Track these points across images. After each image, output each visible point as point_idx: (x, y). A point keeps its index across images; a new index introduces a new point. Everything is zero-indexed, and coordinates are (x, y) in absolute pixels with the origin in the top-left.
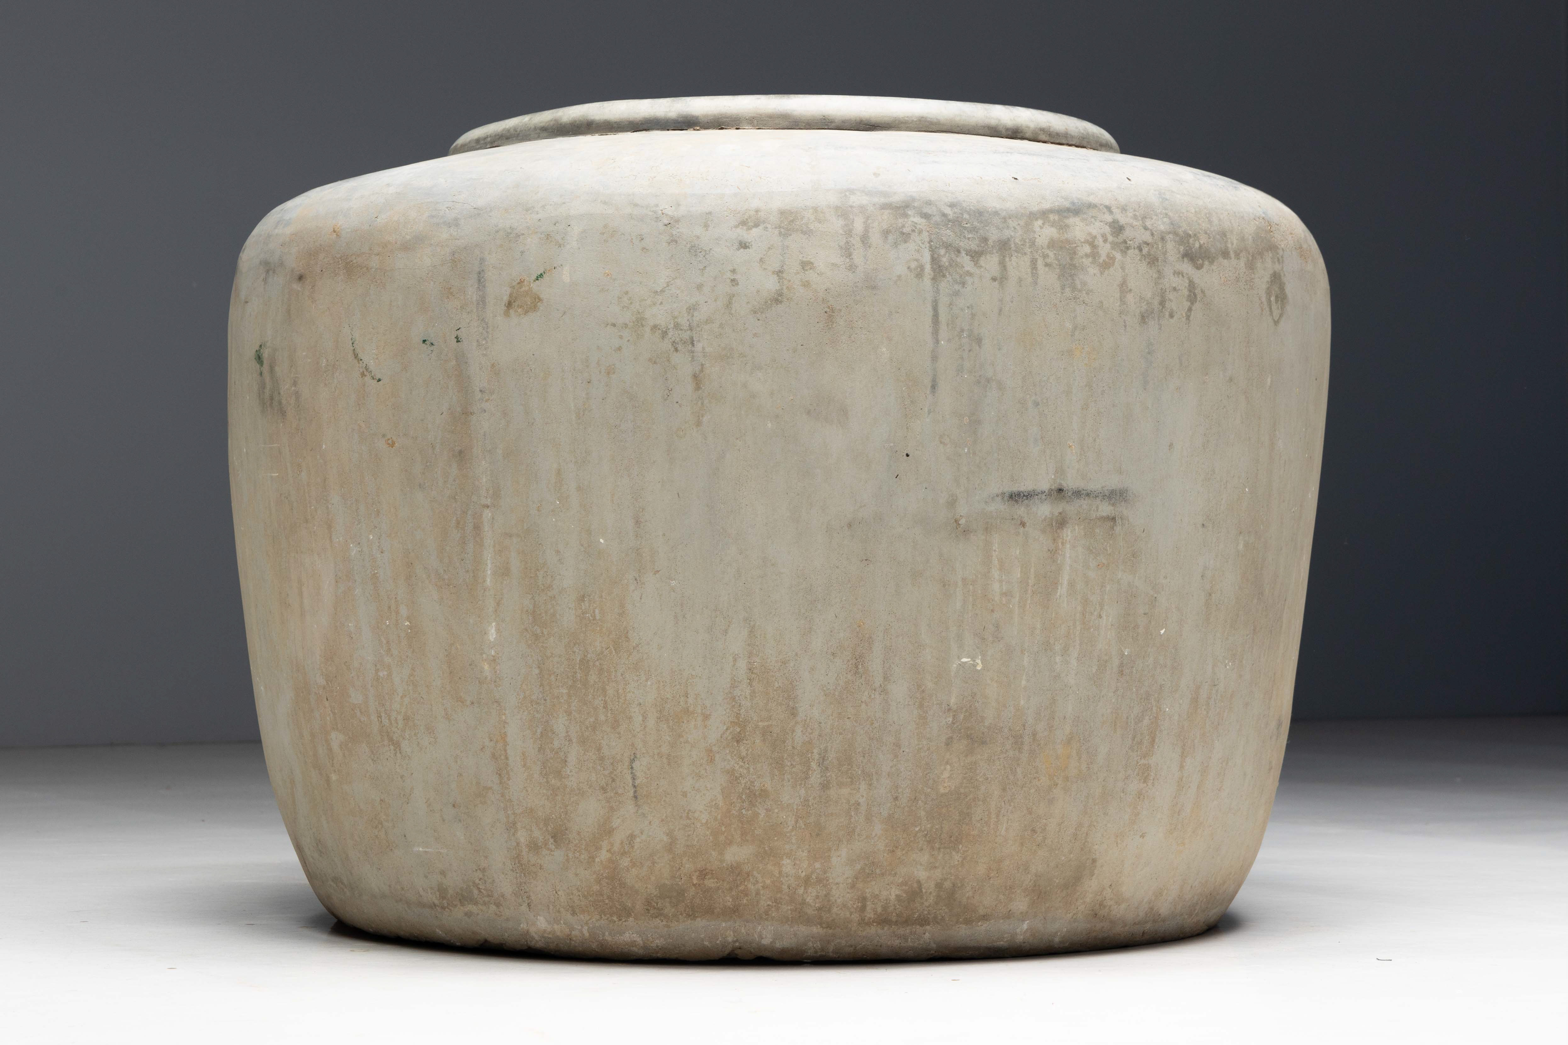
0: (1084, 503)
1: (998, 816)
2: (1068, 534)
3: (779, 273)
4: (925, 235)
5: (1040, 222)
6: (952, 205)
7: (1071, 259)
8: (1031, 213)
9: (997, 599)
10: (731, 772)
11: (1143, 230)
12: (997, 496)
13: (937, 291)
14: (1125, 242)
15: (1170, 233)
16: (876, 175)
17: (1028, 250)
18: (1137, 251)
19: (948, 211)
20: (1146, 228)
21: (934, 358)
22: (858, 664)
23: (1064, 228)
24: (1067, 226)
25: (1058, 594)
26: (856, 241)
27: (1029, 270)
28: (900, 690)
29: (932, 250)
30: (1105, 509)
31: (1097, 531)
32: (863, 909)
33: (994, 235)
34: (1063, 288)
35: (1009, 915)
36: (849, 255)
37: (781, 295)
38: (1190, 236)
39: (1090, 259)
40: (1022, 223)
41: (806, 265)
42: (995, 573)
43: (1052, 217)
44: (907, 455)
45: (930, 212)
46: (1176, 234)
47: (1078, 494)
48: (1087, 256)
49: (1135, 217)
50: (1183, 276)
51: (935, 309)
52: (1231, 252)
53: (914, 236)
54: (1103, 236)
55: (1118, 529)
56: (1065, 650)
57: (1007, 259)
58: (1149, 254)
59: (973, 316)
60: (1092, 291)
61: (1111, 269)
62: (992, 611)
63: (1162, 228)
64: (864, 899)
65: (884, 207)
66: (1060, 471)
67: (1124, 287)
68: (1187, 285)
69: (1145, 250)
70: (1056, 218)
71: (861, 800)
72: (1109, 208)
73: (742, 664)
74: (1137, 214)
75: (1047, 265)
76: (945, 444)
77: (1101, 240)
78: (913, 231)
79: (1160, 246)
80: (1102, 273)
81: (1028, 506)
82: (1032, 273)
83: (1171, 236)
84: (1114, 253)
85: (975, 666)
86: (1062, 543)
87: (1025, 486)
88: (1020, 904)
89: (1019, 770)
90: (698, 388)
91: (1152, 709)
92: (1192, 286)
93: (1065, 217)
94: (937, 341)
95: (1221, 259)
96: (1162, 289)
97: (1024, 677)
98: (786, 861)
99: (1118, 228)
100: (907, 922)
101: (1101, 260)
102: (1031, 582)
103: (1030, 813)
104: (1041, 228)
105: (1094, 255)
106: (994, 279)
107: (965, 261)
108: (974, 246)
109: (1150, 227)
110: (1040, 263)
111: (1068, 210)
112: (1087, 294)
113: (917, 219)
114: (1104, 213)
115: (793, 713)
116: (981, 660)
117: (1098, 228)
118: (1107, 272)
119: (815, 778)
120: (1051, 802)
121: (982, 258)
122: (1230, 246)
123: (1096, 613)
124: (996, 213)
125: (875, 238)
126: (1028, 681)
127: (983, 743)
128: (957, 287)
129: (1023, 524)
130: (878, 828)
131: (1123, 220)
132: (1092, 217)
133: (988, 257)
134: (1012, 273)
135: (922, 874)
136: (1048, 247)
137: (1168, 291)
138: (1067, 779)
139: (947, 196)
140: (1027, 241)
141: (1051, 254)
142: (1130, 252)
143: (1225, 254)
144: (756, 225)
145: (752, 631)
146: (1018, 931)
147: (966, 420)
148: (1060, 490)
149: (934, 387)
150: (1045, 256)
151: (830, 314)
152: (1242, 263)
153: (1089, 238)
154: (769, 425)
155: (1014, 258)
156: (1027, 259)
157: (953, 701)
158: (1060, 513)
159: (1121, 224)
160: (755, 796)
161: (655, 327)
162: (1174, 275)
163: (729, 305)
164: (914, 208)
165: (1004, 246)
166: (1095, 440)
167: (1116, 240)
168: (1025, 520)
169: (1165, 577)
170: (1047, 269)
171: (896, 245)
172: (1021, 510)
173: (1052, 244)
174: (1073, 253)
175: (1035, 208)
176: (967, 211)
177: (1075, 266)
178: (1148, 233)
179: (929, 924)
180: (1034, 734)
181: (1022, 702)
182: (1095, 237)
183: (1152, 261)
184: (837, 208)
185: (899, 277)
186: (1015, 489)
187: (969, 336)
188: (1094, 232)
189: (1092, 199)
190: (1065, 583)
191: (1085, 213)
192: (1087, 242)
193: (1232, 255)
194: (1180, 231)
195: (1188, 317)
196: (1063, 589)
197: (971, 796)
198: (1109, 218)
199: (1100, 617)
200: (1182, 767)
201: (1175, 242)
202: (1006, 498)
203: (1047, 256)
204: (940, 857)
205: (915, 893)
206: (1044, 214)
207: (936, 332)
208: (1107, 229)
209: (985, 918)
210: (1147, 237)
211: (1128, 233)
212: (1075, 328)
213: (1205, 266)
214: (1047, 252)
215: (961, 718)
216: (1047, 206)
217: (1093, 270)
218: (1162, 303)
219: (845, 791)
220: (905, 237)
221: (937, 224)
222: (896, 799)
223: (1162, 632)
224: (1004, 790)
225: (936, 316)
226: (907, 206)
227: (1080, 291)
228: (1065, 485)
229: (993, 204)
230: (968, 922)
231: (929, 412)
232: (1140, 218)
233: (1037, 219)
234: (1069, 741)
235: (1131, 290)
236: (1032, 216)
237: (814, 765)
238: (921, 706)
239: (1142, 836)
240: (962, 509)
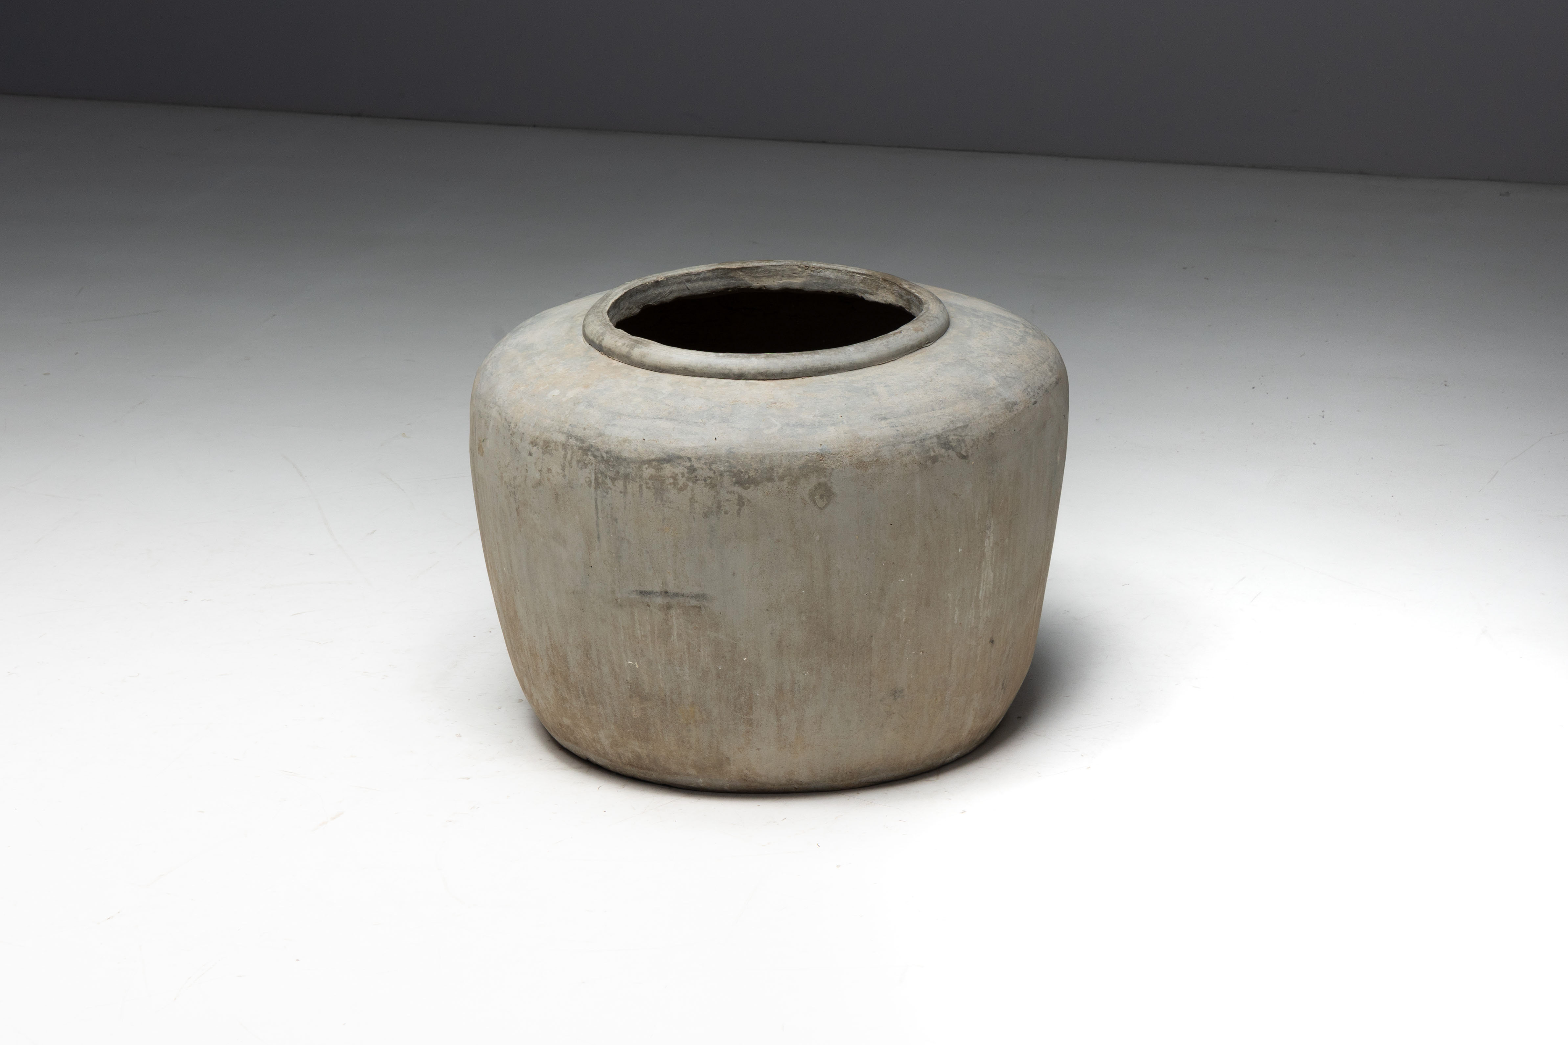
0: (681, 599)
1: (662, 732)
2: (673, 612)
3: (540, 471)
4: (594, 465)
5: (647, 466)
6: (607, 453)
7: (662, 486)
8: (643, 461)
9: (640, 638)
10: (554, 686)
11: (708, 471)
12: (634, 591)
13: (597, 495)
14: (696, 477)
15: (726, 471)
16: (585, 429)
17: (638, 480)
18: (703, 482)
19: (605, 455)
20: (711, 469)
21: (597, 525)
22: (587, 653)
23: (659, 469)
24: (662, 468)
25: (672, 639)
26: (567, 463)
27: (638, 490)
28: (606, 669)
29: (596, 474)
30: (694, 602)
31: (690, 612)
32: (620, 758)
33: (622, 471)
34: (656, 499)
35: (688, 775)
36: (564, 470)
37: (541, 482)
38: (742, 472)
39: (672, 486)
40: (637, 466)
41: (549, 470)
42: (638, 627)
43: (654, 463)
44: (591, 567)
45: (597, 454)
46: (731, 471)
47: (676, 595)
48: (670, 484)
49: (705, 464)
50: (734, 494)
51: (596, 503)
52: (776, 478)
53: (589, 466)
54: (682, 474)
55: (703, 612)
56: (681, 665)
57: (627, 483)
58: (711, 483)
59: (612, 509)
60: (672, 501)
61: (685, 491)
62: (639, 643)
63: (722, 469)
64: (619, 754)
65: (581, 448)
66: (665, 583)
67: (692, 500)
68: (737, 498)
69: (709, 481)
70: (656, 464)
71: (602, 713)
72: (689, 459)
73: (548, 641)
74: (707, 461)
75: (648, 488)
76: (607, 565)
77: (680, 476)
78: (589, 463)
79: (719, 479)
80: (679, 493)
81: (650, 598)
82: (639, 491)
83: (728, 473)
84: (688, 482)
85: (635, 666)
86: (671, 616)
87: (649, 588)
88: (693, 772)
89: (667, 714)
90: (518, 516)
91: (746, 694)
92: (740, 498)
93: (662, 464)
94: (598, 518)
95: (765, 483)
96: (718, 501)
97: (660, 674)
98: (583, 730)
99: (692, 469)
100: (641, 768)
101: (679, 487)
102: (656, 632)
103: (679, 734)
104: (647, 469)
105: (675, 484)
106: (621, 492)
107: (608, 481)
108: (612, 475)
109: (714, 469)
110: (644, 486)
111: (664, 460)
112: (670, 503)
113: (591, 458)
114: (686, 462)
115: (569, 669)
116: (637, 664)
117: (680, 470)
118: (682, 492)
119: (582, 698)
120: (689, 731)
121: (616, 482)
122: (775, 474)
123: (696, 649)
124: (625, 459)
125: (574, 463)
126: (663, 676)
127: (647, 700)
128: (604, 494)
129: (649, 606)
130: (612, 727)
131: (696, 465)
132: (678, 464)
133: (619, 481)
134: (630, 490)
135: (639, 750)
136: (649, 479)
137: (722, 501)
138: (696, 721)
139: (606, 447)
140: (638, 475)
141: (650, 483)
142: (698, 482)
143: (770, 479)
144: (535, 446)
145: (549, 628)
146: (698, 782)
147: (614, 555)
148: (666, 592)
149: (598, 538)
150: (647, 484)
151: (557, 496)
152: (785, 483)
153: (673, 475)
154: (542, 540)
155: (631, 484)
156: (637, 484)
157: (628, 679)
158: (668, 603)
159: (695, 467)
160: (564, 700)
161: (505, 482)
162: (727, 493)
163: (525, 480)
164: (591, 451)
165: (626, 477)
166: (683, 571)
167: (690, 476)
168: (650, 604)
169: (742, 635)
170: (647, 490)
171: (581, 469)
172: (647, 599)
173: (651, 477)
174: (663, 482)
175: (646, 458)
176: (612, 456)
177: (663, 489)
178: (712, 471)
179: (652, 771)
180: (672, 700)
181: (662, 685)
182: (677, 474)
183: (713, 486)
184: (563, 444)
185: (582, 484)
186: (642, 589)
187: (611, 517)
188: (677, 472)
189: (681, 454)
190: (675, 635)
191: (674, 462)
192: (671, 477)
193: (776, 479)
194: (735, 470)
195: (739, 514)
196: (674, 637)
197: (647, 722)
198: (688, 464)
199: (700, 651)
200: (778, 720)
201: (730, 476)
202: (638, 593)
203: (648, 483)
204: (643, 744)
205: (639, 757)
206: (650, 462)
207: (597, 513)
208: (686, 470)
209: (676, 773)
210: (711, 474)
211: (699, 472)
212: (665, 519)
213: (751, 488)
214: (648, 481)
215: (634, 686)
216: (653, 457)
217: (674, 491)
218: (719, 507)
219: (595, 707)
220: (585, 465)
221: (599, 461)
222: (615, 716)
223: (745, 659)
224: (662, 722)
225: (596, 506)
226: (589, 450)
227: (666, 501)
228: (668, 590)
229: (626, 454)
230: (669, 774)
231: (598, 549)
232: (708, 464)
233: (645, 465)
234: (692, 705)
235: (697, 502)
236: (643, 462)
237: (580, 692)
238: (615, 678)
239: (758, 749)
240: (618, 595)
